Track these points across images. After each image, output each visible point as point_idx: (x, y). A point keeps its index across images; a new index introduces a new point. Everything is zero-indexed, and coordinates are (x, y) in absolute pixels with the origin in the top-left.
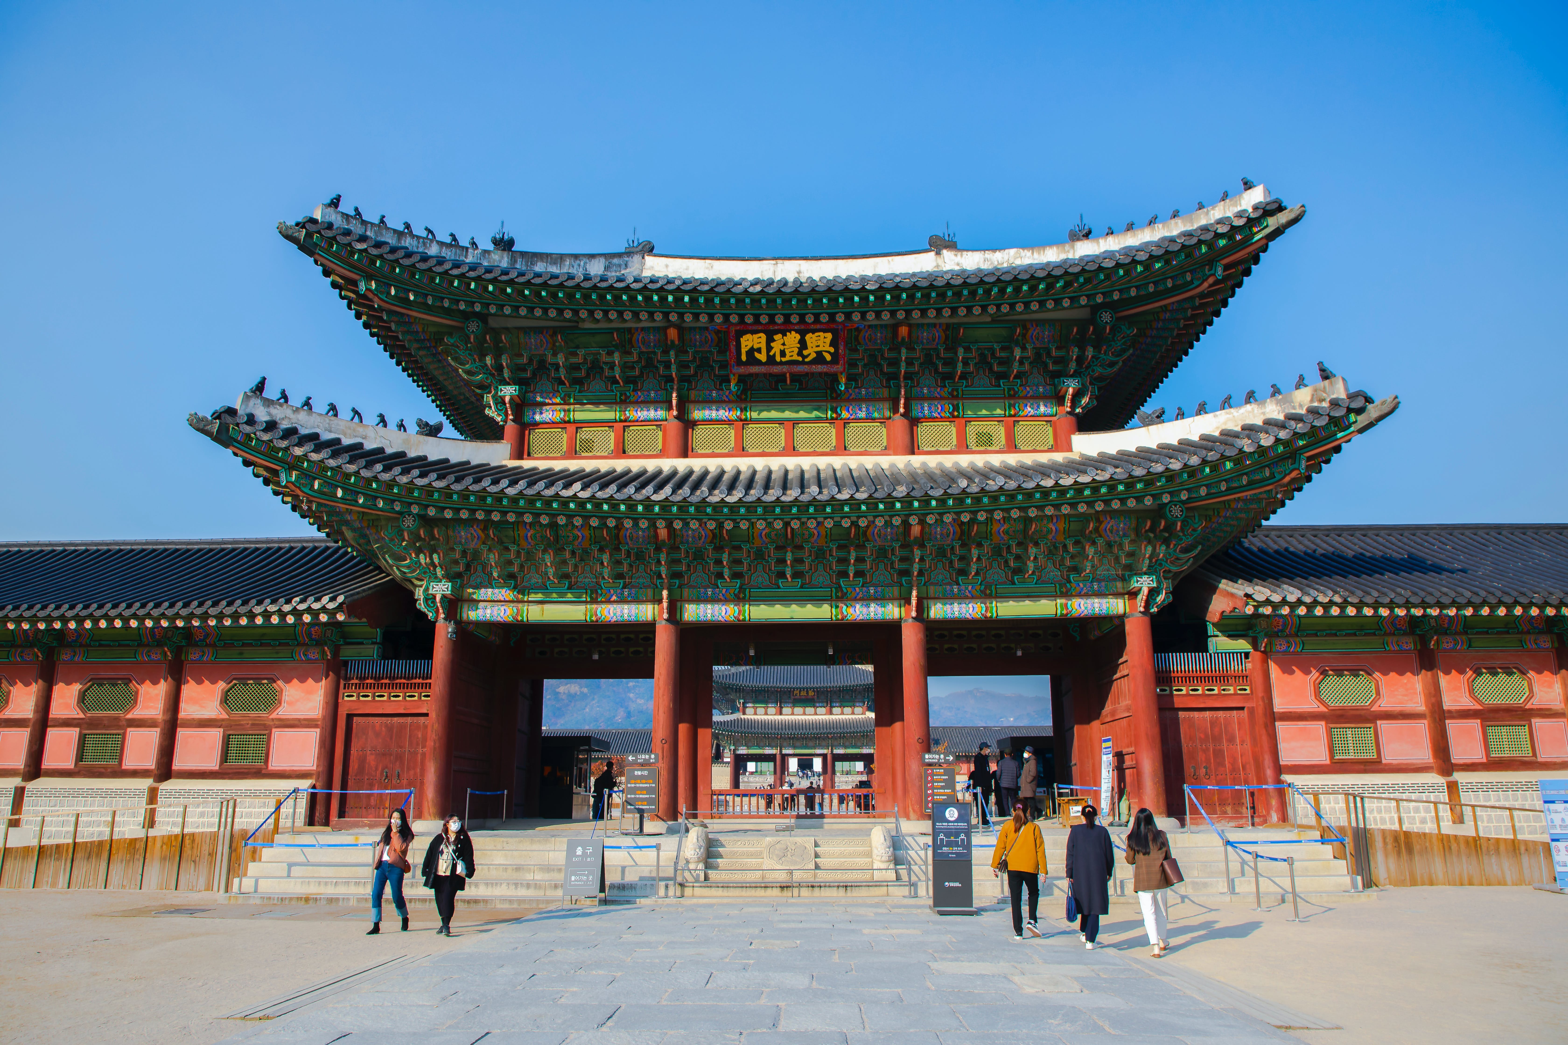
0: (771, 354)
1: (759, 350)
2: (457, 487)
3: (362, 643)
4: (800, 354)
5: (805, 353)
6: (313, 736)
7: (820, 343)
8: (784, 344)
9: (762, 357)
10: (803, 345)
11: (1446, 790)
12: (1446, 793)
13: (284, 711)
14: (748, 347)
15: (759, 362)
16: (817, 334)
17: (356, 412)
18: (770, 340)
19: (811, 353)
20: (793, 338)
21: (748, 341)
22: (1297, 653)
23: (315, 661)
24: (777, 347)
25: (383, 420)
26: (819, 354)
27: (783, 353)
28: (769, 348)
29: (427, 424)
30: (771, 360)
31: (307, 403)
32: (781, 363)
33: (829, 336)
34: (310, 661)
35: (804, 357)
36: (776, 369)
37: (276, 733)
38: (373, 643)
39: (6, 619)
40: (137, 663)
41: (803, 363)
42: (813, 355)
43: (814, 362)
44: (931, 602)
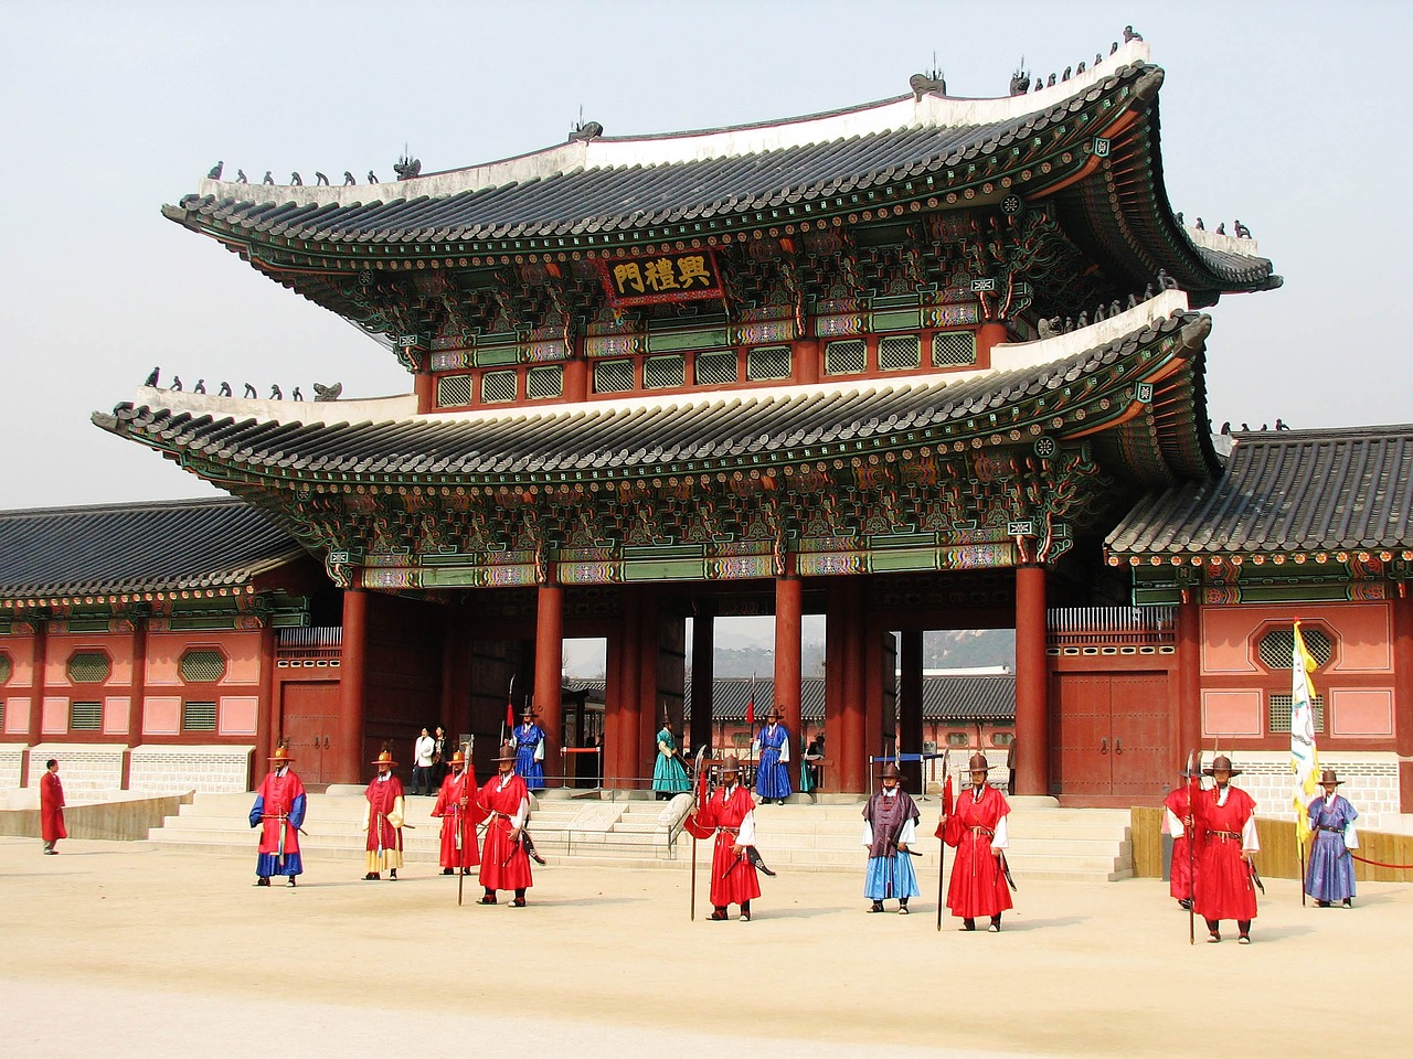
0: (648, 283)
1: (635, 281)
2: (313, 467)
3: (290, 611)
4: (676, 280)
5: (681, 279)
6: (252, 703)
7: (694, 267)
8: (657, 272)
9: (640, 287)
10: (677, 272)
11: (1398, 773)
12: (1398, 777)
13: (228, 680)
14: (624, 279)
15: (638, 293)
16: (688, 258)
17: (249, 387)
18: (643, 270)
19: (687, 278)
20: (664, 265)
21: (621, 272)
22: (1236, 606)
23: (252, 630)
24: (651, 276)
25: (276, 391)
26: (695, 279)
27: (660, 282)
28: (645, 278)
29: (324, 388)
30: (649, 290)
31: (200, 387)
32: (660, 292)
33: (700, 259)
34: (246, 630)
35: (682, 284)
36: (655, 299)
37: (225, 701)
38: (301, 611)
39: (4, 598)
40: (110, 634)
41: (682, 290)
42: (690, 281)
43: (691, 288)
44: (803, 557)
